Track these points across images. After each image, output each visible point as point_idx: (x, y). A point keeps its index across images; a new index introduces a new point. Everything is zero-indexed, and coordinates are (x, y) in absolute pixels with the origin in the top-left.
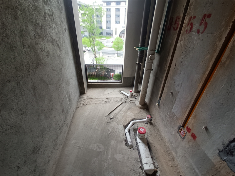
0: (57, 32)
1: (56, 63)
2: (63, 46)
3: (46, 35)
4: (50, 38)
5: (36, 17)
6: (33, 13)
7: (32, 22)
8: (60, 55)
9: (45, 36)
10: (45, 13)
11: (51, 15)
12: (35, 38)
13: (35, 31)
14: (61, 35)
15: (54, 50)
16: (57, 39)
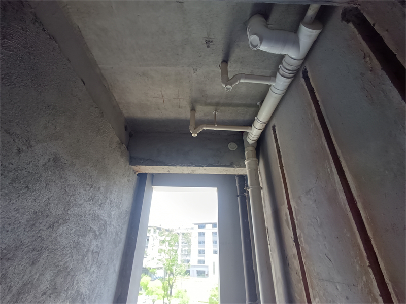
0: (94, 279)
3: (69, 288)
5: (69, 257)
6: (69, 252)
9: (66, 288)
10: (88, 251)
11: (96, 252)
14: (100, 283)
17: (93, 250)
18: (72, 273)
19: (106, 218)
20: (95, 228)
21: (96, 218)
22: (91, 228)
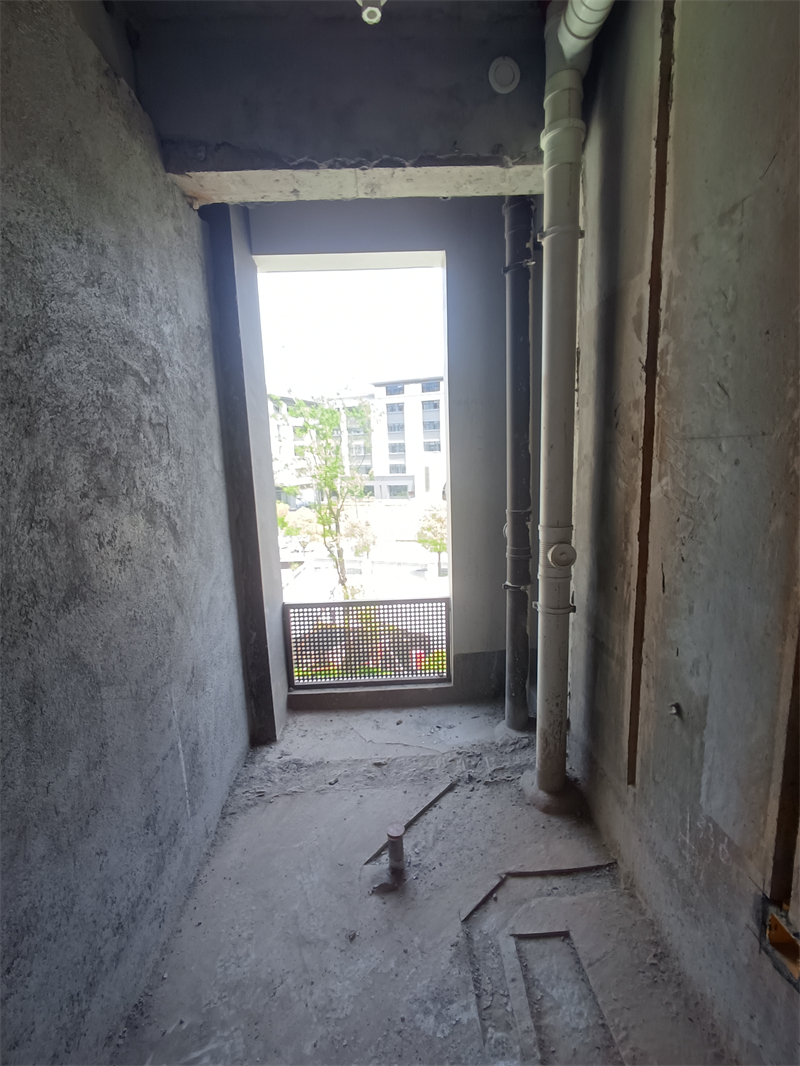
0: (175, 479)
1: (152, 593)
2: (192, 529)
3: (131, 491)
4: (144, 500)
5: (103, 429)
6: (96, 416)
7: (85, 445)
8: (176, 563)
9: (124, 492)
10: (139, 419)
11: (159, 424)
12: (84, 496)
13: (88, 473)
14: (190, 489)
15: (150, 544)
16: (173, 504)
17: (150, 419)
18: (123, 463)
19: (153, 343)
20: (136, 366)
21: (128, 339)
22: (125, 364)
